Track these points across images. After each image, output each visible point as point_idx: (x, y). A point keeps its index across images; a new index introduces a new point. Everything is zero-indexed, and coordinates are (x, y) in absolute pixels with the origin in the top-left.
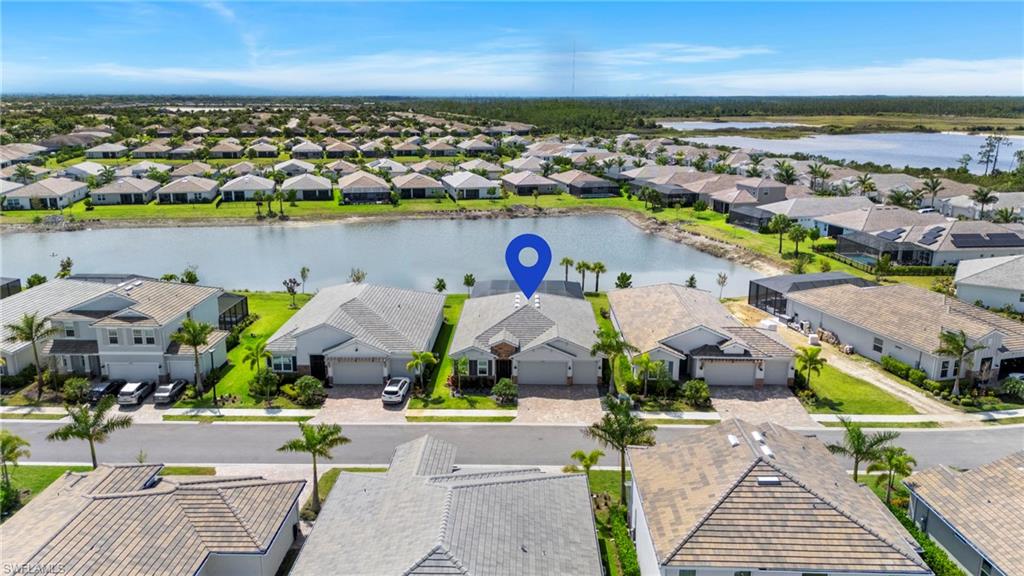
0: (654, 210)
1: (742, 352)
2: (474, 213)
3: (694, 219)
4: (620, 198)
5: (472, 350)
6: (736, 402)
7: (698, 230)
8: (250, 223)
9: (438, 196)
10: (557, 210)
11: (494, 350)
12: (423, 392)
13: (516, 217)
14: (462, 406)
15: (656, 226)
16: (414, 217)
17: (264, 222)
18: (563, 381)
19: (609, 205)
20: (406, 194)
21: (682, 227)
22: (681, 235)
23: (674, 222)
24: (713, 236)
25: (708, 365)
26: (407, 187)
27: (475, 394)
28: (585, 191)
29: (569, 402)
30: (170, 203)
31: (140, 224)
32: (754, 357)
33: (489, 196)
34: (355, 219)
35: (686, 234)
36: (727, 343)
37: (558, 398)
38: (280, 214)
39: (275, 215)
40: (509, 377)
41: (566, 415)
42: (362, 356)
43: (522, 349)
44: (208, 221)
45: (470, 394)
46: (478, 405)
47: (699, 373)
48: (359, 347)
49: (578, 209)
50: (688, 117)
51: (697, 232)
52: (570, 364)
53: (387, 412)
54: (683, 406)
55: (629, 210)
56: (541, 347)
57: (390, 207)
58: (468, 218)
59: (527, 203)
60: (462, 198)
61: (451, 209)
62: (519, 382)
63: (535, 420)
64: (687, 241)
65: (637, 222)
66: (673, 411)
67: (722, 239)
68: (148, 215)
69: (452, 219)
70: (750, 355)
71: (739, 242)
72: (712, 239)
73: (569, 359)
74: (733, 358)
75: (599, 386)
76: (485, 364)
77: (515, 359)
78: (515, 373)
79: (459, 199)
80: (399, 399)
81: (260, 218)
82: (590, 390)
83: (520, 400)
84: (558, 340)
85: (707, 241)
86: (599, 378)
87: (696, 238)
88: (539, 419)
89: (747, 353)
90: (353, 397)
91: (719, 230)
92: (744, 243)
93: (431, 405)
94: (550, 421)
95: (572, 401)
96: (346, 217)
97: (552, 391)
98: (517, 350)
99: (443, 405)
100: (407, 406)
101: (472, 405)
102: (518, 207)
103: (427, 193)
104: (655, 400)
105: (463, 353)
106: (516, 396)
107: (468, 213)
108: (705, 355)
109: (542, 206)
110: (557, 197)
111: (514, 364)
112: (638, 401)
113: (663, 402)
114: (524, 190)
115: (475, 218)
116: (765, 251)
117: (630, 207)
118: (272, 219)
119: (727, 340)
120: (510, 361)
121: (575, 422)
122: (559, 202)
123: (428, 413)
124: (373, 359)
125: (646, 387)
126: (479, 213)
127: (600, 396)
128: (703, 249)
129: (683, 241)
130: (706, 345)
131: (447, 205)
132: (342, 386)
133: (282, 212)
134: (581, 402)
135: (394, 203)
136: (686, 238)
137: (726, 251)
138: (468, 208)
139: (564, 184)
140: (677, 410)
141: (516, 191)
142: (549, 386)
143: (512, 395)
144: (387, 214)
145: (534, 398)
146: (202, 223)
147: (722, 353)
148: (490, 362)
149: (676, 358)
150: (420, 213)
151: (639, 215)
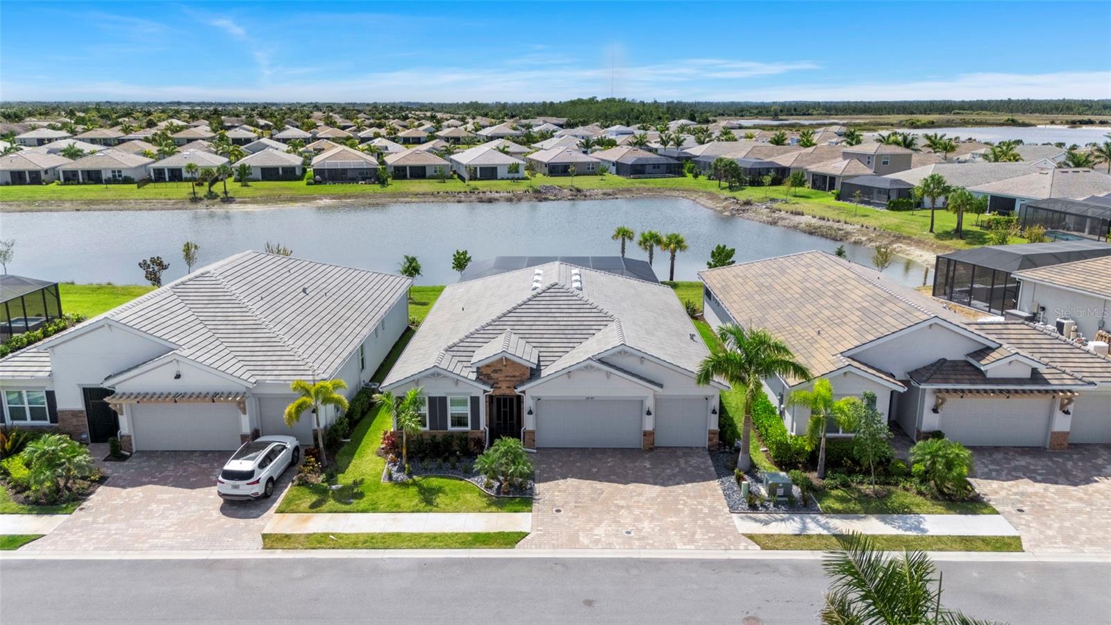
0: (731, 188)
1: (1027, 374)
2: (489, 195)
3: (789, 197)
4: (681, 179)
5: (435, 374)
6: (1026, 486)
7: (799, 208)
8: (180, 205)
9: (441, 175)
10: (600, 191)
11: (484, 374)
12: (322, 471)
13: (546, 199)
14: (405, 503)
15: (738, 207)
16: (407, 199)
17: (199, 205)
18: (636, 441)
19: (669, 186)
20: (400, 173)
21: (775, 206)
22: (776, 215)
23: (762, 201)
24: (824, 214)
25: (952, 402)
26: (401, 163)
27: (440, 472)
28: (637, 170)
29: (651, 491)
30: (79, 183)
31: (24, 207)
32: (1055, 384)
33: (511, 175)
34: (327, 202)
35: (783, 214)
36: (995, 355)
37: (625, 481)
38: (222, 196)
39: (216, 196)
40: (516, 434)
41: (646, 526)
42: (189, 391)
43: (545, 372)
44: (121, 204)
45: (427, 472)
46: (440, 499)
47: (929, 421)
48: (183, 370)
49: (629, 190)
50: (742, 116)
51: (800, 210)
52: (650, 404)
53: (224, 519)
54: (911, 498)
55: (696, 191)
56: (586, 367)
57: (377, 188)
58: (481, 201)
59: (561, 184)
60: (473, 178)
61: (458, 190)
62: (539, 443)
63: (573, 541)
64: (786, 223)
65: (710, 203)
66: (895, 511)
67: (837, 218)
68: (38, 197)
69: (459, 202)
70: (1046, 382)
71: (866, 221)
72: (822, 219)
73: (646, 393)
74: (1008, 387)
75: (713, 452)
76: (463, 403)
77: (530, 392)
78: (529, 423)
79: (471, 180)
80: (259, 489)
81: (195, 200)
82: (694, 461)
83: (539, 487)
84: (623, 351)
85: (815, 221)
86: (711, 432)
87: (797, 219)
88: (584, 540)
89: (1036, 376)
90: (163, 482)
91: (829, 207)
92: (872, 222)
93: (331, 503)
94: (610, 546)
95: (658, 488)
96: (315, 199)
97: (610, 462)
98: (534, 373)
99: (363, 503)
100: (276, 505)
101: (428, 499)
102: (548, 189)
103: (428, 173)
104: (845, 485)
105: (415, 380)
106: (531, 476)
107: (481, 195)
108: (946, 381)
109: (580, 187)
110: (600, 177)
111: (528, 403)
112: (808, 487)
113: (867, 489)
114: (558, 170)
115: (490, 201)
116: (906, 231)
117: (697, 188)
118: (210, 201)
119: (993, 350)
120: (519, 399)
121: (671, 546)
122: (603, 182)
123: (321, 523)
124: (214, 397)
125: (822, 455)
126: (497, 195)
127: (719, 476)
128: (812, 232)
129: (780, 223)
130: (943, 362)
131: (454, 185)
132: (149, 454)
133: (226, 193)
134: (679, 489)
135: (383, 182)
136: (784, 219)
137: (847, 233)
138: (481, 189)
139: (609, 162)
140: (904, 510)
141: (547, 170)
142: (603, 451)
143: (521, 475)
144: (370, 196)
145: (570, 481)
146: (111, 206)
147: (980, 376)
148: (475, 401)
149: (884, 387)
150: (416, 195)
151: (712, 196)
